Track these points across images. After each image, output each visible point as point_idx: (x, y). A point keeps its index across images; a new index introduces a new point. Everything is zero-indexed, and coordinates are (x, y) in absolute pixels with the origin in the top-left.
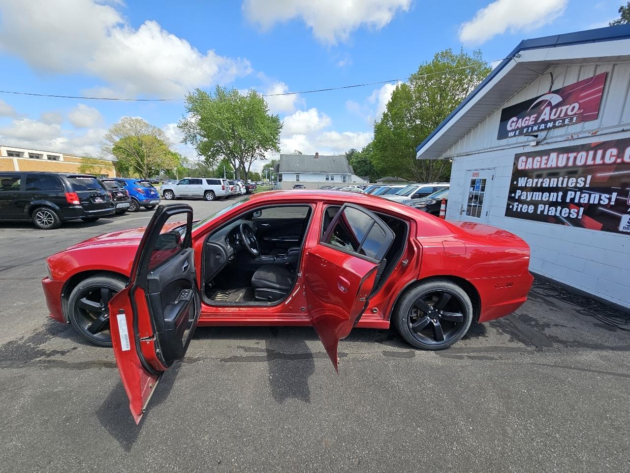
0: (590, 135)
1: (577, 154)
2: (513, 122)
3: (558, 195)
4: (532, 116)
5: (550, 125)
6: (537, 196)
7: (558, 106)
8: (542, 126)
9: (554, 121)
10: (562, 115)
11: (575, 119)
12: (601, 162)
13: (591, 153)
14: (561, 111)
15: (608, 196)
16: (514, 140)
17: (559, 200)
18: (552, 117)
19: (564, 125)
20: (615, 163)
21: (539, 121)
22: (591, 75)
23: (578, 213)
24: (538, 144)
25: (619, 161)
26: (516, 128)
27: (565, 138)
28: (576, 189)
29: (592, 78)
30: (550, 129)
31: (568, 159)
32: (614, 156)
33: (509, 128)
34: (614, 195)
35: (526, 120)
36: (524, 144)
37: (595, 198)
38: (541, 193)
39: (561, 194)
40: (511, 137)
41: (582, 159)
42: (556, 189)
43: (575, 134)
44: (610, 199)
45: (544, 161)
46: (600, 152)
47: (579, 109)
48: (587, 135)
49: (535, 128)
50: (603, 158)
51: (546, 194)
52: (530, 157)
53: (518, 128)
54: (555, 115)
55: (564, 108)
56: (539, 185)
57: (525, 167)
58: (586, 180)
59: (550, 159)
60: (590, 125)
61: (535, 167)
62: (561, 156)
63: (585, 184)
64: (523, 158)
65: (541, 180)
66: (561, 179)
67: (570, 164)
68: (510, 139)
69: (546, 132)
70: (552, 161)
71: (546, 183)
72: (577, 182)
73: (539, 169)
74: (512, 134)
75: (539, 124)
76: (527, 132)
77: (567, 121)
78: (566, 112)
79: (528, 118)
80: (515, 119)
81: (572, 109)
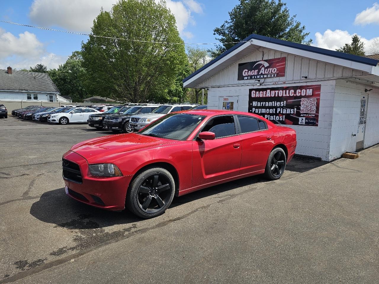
0: (283, 83)
1: (279, 91)
2: (246, 72)
3: (273, 110)
4: (256, 71)
5: (265, 76)
6: (264, 111)
7: (267, 68)
8: (262, 76)
9: (267, 75)
10: (270, 72)
11: (276, 75)
12: (289, 95)
13: (284, 91)
14: (270, 70)
15: (293, 110)
16: (248, 81)
17: (274, 112)
18: (266, 73)
19: (272, 77)
20: (294, 96)
21: (260, 73)
22: (280, 57)
23: (283, 118)
24: (261, 85)
25: (295, 95)
26: (248, 75)
27: (272, 83)
28: (280, 107)
29: (280, 58)
30: (265, 78)
31: (275, 93)
32: (293, 93)
33: (244, 75)
34: (295, 109)
35: (253, 72)
36: (253, 84)
37: (288, 111)
38: (265, 109)
39: (274, 109)
40: (246, 79)
41: (281, 93)
42: (272, 107)
43: (277, 82)
44: (294, 111)
45: (264, 94)
46: (287, 91)
47: (277, 71)
48: (281, 83)
49: (258, 77)
50: (289, 93)
51: (268, 110)
52: (257, 91)
54: (267, 72)
55: (271, 69)
56: (264, 105)
57: (255, 96)
58: (284, 103)
59: (267, 93)
60: (282, 79)
61: (260, 96)
62: (272, 92)
63: (284, 105)
64: (253, 92)
65: (264, 103)
66: (273, 102)
67: (276, 95)
68: (245, 80)
69: (264, 79)
70: (268, 94)
71: (267, 104)
72: (280, 104)
73: (263, 98)
74: (246, 78)
75: (260, 75)
76: (254, 78)
77: (272, 76)
78: (272, 71)
79: (254, 71)
80: (247, 70)
81: (274, 70)
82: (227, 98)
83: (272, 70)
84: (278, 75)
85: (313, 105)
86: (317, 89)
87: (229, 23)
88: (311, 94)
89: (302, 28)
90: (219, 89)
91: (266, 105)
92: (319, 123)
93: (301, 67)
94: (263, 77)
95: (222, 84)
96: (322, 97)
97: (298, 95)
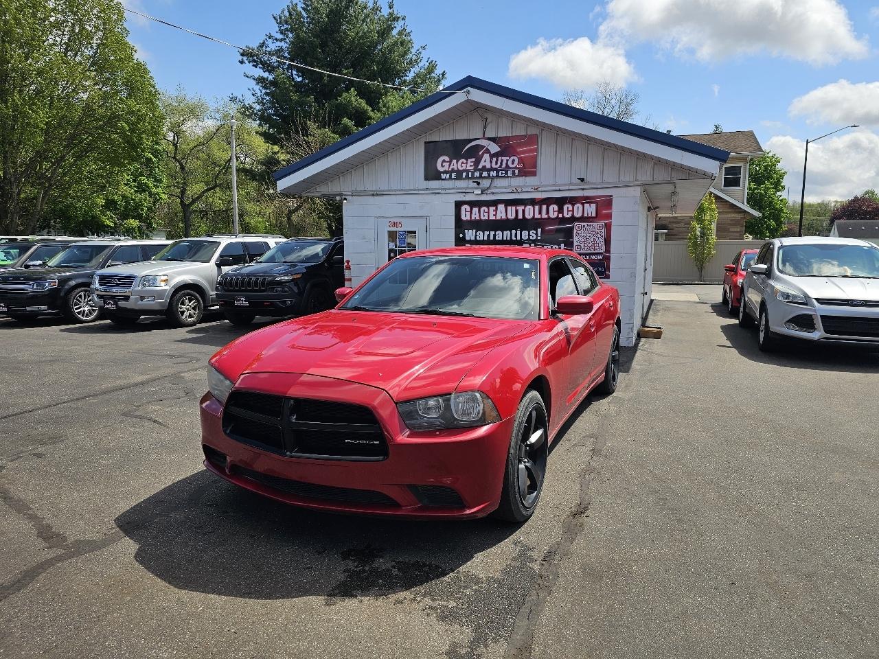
0: (532, 190)
1: (525, 207)
2: (444, 161)
4: (469, 160)
5: (493, 173)
8: (485, 174)
9: (497, 171)
10: (504, 165)
12: (546, 216)
13: (537, 208)
14: (502, 161)
16: (450, 184)
18: (494, 166)
19: (508, 177)
20: (557, 217)
21: (480, 167)
22: (523, 133)
24: (482, 192)
25: (560, 216)
26: (450, 169)
27: (509, 190)
28: (529, 242)
30: (493, 178)
31: (517, 211)
32: (555, 212)
33: (440, 169)
34: (562, 245)
35: (463, 163)
36: (464, 191)
40: (445, 179)
41: (530, 212)
42: (510, 242)
43: (519, 187)
45: (492, 213)
46: (544, 207)
47: (519, 163)
48: (530, 189)
49: (477, 174)
50: (548, 212)
52: (475, 206)
53: (453, 171)
54: (496, 163)
55: (505, 159)
56: (492, 238)
57: (471, 217)
58: (537, 232)
59: (499, 212)
60: (530, 181)
61: (482, 218)
62: (509, 208)
63: (537, 237)
64: (463, 208)
65: (492, 233)
66: (514, 232)
67: (520, 217)
68: (443, 181)
69: (490, 181)
70: (501, 213)
71: (499, 235)
72: (529, 235)
73: (488, 221)
74: (448, 176)
75: (479, 170)
76: (467, 177)
77: (509, 173)
78: (507, 164)
79: (464, 161)
80: (447, 159)
81: (513, 162)
82: (398, 220)
84: (521, 173)
85: (599, 236)
86: (605, 204)
87: (277, 40)
88: (594, 215)
89: (441, 76)
90: (376, 198)
91: (497, 238)
92: (612, 273)
93: (571, 157)
94: (489, 175)
95: (382, 186)
96: (614, 221)
97: (567, 215)
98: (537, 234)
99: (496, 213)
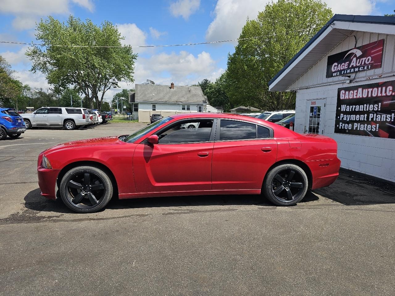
0: (378, 77)
1: (373, 89)
2: (335, 66)
3: (364, 116)
4: (346, 63)
5: (357, 70)
6: (353, 117)
7: (360, 57)
8: (352, 70)
9: (359, 67)
11: (370, 66)
12: (385, 95)
13: (380, 89)
14: (362, 61)
15: (390, 116)
16: (337, 79)
17: (365, 120)
18: (358, 65)
19: (365, 70)
20: (392, 95)
21: (350, 67)
22: (376, 40)
23: (376, 128)
24: (351, 82)
27: (365, 79)
28: (374, 112)
29: (377, 42)
30: (356, 72)
31: (368, 92)
32: (391, 91)
33: (333, 70)
34: (393, 115)
35: (343, 65)
36: (343, 82)
37: (384, 117)
38: (355, 116)
39: (366, 115)
40: (335, 76)
41: (376, 92)
42: (363, 113)
43: (371, 76)
44: (391, 118)
45: (355, 94)
46: (384, 88)
47: (372, 60)
48: (377, 77)
49: (349, 71)
51: (358, 116)
52: (347, 91)
53: (338, 71)
54: (359, 63)
56: (353, 110)
57: (345, 98)
59: (359, 92)
60: (378, 71)
61: (350, 98)
62: (364, 90)
63: (378, 108)
64: (343, 91)
65: (354, 106)
66: (365, 105)
67: (370, 96)
68: (334, 78)
69: (355, 74)
70: (360, 94)
71: (358, 108)
72: (374, 108)
73: (353, 99)
74: (335, 74)
76: (344, 73)
77: (366, 68)
78: (365, 62)
80: (336, 64)
81: (368, 60)
82: (315, 101)
83: (365, 60)
84: (373, 67)
90: (308, 90)
95: (311, 84)
98: (378, 107)
99: (357, 94)
